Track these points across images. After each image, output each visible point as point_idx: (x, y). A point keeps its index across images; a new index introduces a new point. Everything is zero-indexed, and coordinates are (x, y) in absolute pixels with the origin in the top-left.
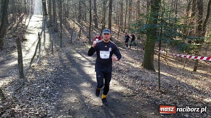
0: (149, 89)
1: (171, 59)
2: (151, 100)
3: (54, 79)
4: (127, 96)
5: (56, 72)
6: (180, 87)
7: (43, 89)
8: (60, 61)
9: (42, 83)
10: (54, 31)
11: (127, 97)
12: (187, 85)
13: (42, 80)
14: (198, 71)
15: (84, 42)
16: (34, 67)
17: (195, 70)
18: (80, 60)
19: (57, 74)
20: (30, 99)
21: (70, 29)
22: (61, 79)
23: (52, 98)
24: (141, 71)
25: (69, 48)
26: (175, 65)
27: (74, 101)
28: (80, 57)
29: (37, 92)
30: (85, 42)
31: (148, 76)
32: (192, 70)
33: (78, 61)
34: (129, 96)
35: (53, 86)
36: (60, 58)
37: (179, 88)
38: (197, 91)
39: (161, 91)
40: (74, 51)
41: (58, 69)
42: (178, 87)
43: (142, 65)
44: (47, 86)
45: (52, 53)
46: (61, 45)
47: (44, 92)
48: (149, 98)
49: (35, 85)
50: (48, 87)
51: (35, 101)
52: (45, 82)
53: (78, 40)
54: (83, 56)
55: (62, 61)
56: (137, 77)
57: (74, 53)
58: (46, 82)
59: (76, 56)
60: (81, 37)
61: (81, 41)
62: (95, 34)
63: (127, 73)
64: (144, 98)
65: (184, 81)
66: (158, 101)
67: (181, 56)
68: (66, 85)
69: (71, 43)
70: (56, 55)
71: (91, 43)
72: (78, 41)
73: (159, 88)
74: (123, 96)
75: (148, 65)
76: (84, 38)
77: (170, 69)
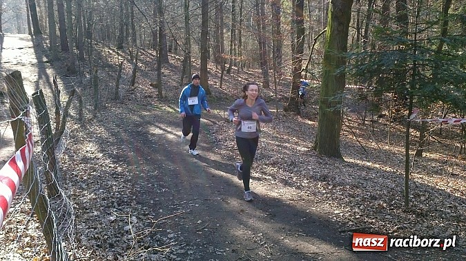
0: (383, 208)
3: (131, 193)
6: (424, 195)
9: (109, 207)
10: (68, 70)
13: (104, 199)
15: (146, 97)
17: (419, 154)
22: (150, 192)
30: (150, 97)
37: (423, 198)
41: (120, 166)
42: (419, 196)
43: (314, 148)
44: (129, 216)
45: (84, 126)
47: (136, 234)
49: (96, 213)
50: (134, 219)
52: (115, 204)
53: (132, 92)
56: (324, 178)
58: (119, 205)
60: (136, 85)
62: (165, 76)
63: (296, 170)
69: (116, 98)
71: (162, 97)
73: (407, 204)
74: (341, 232)
75: (328, 146)
76: (145, 87)
77: (364, 153)
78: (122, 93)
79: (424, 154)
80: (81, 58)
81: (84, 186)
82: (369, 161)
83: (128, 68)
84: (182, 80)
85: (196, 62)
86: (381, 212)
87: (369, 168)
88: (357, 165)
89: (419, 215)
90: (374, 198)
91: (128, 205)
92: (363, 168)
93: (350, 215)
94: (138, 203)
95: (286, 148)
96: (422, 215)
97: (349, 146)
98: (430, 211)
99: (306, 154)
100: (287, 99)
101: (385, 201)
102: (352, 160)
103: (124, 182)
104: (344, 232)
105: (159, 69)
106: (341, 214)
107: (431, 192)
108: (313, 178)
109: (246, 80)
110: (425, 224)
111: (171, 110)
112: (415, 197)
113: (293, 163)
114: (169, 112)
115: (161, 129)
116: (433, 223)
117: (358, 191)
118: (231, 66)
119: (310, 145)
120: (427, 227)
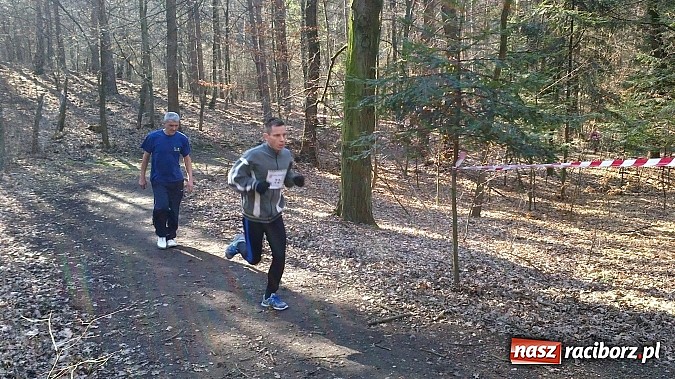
0: (427, 288)
3: (63, 294)
4: (383, 322)
6: (481, 268)
11: (384, 325)
13: (18, 306)
15: (83, 147)
17: (476, 213)
30: (90, 147)
34: (389, 321)
37: (479, 272)
41: (43, 254)
42: (475, 269)
43: (337, 213)
53: (61, 139)
56: (352, 254)
60: (66, 129)
61: (72, 143)
62: (112, 115)
63: (311, 244)
64: (440, 318)
69: (34, 150)
71: (109, 147)
72: (60, 142)
73: (457, 280)
74: (370, 325)
75: (357, 208)
76: (80, 131)
77: (405, 215)
78: (43, 142)
79: (483, 213)
82: (411, 227)
83: (53, 104)
84: (140, 120)
85: (161, 91)
86: (424, 294)
87: (410, 236)
88: (396, 233)
89: (472, 293)
90: (415, 275)
91: (57, 312)
92: (403, 236)
93: (384, 301)
94: (74, 308)
95: (297, 214)
96: (476, 294)
97: (385, 208)
98: (486, 288)
99: (325, 221)
100: (298, 143)
101: (430, 279)
102: (387, 227)
103: (51, 278)
104: (375, 324)
105: (102, 104)
106: (372, 301)
107: (489, 262)
108: (334, 254)
109: (239, 117)
110: (480, 306)
111: (124, 166)
112: (470, 271)
113: (307, 236)
114: (120, 169)
115: (107, 194)
116: (490, 303)
117: (396, 268)
118: (215, 96)
119: (333, 208)
120: (482, 309)
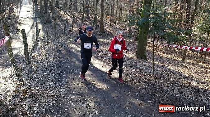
0: (145, 75)
1: (161, 50)
2: (147, 84)
4: (126, 81)
5: (56, 61)
6: (170, 74)
7: (51, 76)
8: (57, 51)
10: (47, 21)
12: (176, 72)
13: (46, 68)
14: (186, 60)
16: (34, 56)
17: (183, 60)
18: (76, 50)
19: (58, 63)
20: (42, 84)
21: (62, 20)
22: (63, 67)
23: (60, 83)
24: (135, 60)
25: (63, 39)
26: (165, 55)
27: (81, 86)
28: (75, 48)
29: (45, 79)
31: (142, 65)
32: (180, 59)
33: (74, 51)
34: (128, 81)
35: (58, 73)
36: (57, 48)
37: (169, 75)
38: (186, 77)
39: (154, 77)
40: (69, 42)
41: (57, 58)
42: (169, 74)
43: (136, 55)
44: (52, 73)
45: (48, 44)
46: (55, 36)
47: (52, 78)
48: (145, 83)
49: (41, 72)
50: (54, 74)
51: (46, 85)
52: (49, 70)
54: (78, 47)
55: (59, 51)
56: (132, 66)
57: (69, 44)
59: (72, 46)
60: (73, 28)
61: (74, 32)
62: (87, 25)
64: (141, 82)
65: (173, 69)
66: (153, 85)
67: (177, 46)
68: (69, 72)
69: (64, 33)
70: (52, 45)
72: (71, 32)
75: (141, 54)
76: (77, 29)
77: (160, 58)
80: (53, 16)
81: (41, 64)
83: (71, 21)
84: (93, 26)
89: (157, 78)
103: (56, 64)
112: (166, 74)
